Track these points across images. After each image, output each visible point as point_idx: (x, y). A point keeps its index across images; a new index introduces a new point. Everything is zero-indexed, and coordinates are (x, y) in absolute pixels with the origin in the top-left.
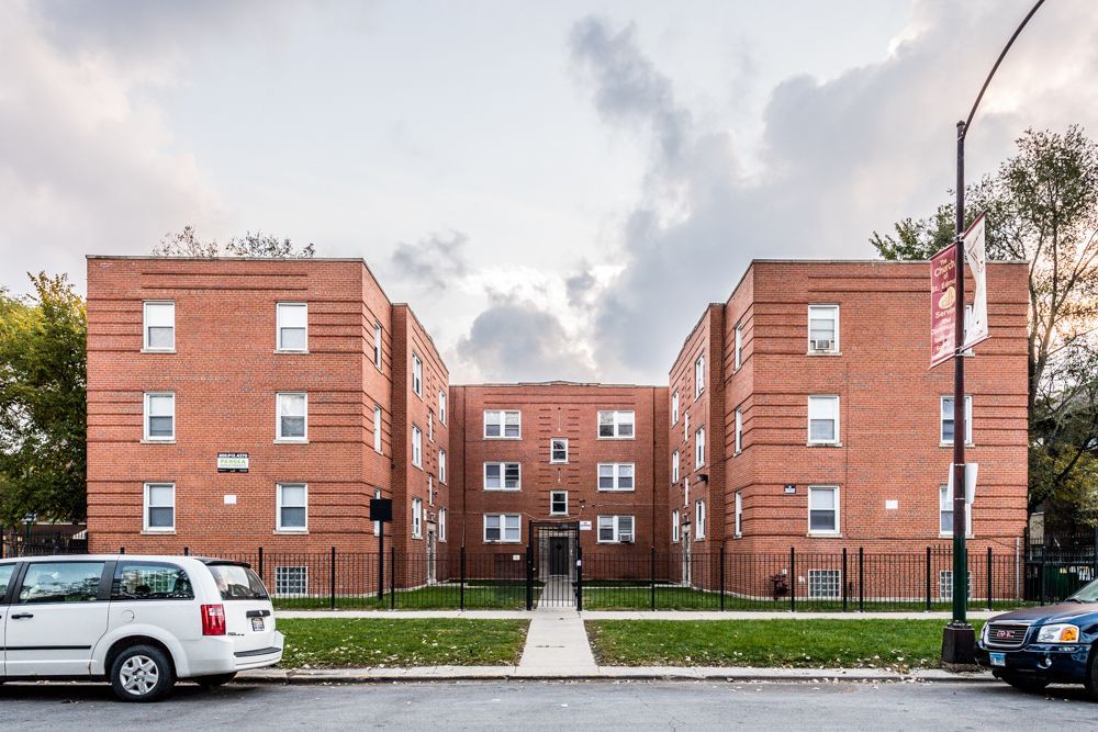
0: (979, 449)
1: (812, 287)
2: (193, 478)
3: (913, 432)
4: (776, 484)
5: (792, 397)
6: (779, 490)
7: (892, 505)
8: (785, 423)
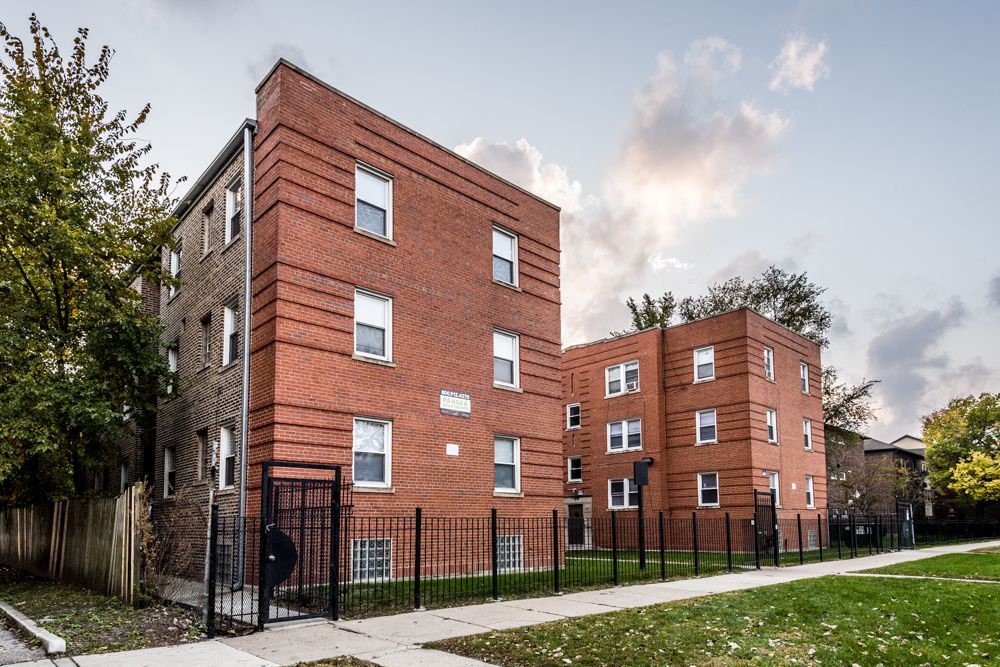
0: (814, 454)
2: (413, 416)
3: (797, 439)
5: (762, 408)
7: (794, 487)
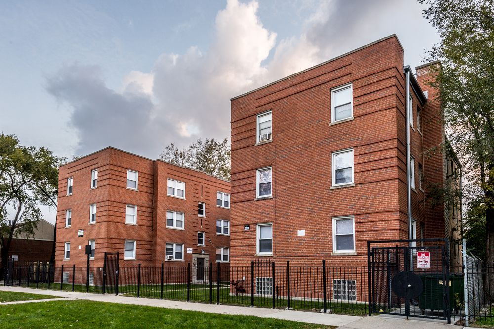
0: (359, 187)
1: (258, 104)
2: (73, 240)
3: (313, 182)
4: (240, 225)
5: (248, 172)
6: (241, 229)
7: (301, 233)
8: (245, 188)
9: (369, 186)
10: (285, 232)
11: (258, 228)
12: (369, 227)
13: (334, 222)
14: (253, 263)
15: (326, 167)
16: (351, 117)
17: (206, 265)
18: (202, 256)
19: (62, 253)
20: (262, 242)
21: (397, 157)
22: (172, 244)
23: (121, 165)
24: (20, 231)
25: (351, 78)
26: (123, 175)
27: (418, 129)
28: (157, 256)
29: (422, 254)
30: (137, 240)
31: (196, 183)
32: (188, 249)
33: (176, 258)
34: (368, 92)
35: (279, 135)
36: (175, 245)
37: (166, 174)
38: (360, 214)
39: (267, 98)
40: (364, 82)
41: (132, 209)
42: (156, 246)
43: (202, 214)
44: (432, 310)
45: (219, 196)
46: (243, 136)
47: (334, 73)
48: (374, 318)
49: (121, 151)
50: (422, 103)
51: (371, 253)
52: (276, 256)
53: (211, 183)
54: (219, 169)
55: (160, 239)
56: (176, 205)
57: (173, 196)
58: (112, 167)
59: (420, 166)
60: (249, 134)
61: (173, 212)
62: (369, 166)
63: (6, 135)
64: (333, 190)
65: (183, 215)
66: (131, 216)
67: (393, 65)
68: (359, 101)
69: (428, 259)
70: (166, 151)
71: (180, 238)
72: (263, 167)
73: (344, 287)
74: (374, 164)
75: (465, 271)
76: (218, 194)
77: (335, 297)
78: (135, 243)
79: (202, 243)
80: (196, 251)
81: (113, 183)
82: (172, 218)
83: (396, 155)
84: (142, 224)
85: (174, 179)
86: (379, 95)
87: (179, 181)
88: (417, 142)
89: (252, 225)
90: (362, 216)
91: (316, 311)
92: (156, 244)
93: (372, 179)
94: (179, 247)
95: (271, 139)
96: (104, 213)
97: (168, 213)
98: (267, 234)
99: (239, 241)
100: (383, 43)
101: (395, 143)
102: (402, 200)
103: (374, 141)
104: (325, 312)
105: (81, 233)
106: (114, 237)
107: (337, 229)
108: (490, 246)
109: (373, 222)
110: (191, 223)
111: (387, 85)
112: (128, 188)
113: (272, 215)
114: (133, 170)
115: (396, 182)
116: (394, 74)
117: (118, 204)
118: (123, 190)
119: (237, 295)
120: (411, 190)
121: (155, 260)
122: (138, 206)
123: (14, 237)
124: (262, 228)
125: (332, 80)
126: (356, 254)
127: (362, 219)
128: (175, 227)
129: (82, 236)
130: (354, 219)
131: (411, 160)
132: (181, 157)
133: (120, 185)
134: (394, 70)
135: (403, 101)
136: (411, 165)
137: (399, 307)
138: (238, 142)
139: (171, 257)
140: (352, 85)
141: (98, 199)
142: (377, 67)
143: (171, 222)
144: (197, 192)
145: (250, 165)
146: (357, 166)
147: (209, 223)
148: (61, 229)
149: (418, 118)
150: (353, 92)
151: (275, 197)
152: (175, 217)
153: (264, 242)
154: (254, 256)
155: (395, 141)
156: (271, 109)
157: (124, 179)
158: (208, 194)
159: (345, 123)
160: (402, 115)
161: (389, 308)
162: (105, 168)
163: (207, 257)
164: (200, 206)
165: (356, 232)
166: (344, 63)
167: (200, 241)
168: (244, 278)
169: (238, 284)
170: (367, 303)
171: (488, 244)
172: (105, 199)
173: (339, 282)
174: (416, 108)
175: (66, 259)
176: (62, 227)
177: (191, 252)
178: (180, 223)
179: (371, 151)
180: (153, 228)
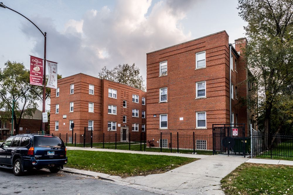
0: (208, 99)
1: (160, 57)
2: (60, 120)
3: (187, 95)
4: (151, 115)
5: (155, 90)
7: (181, 119)
8: (154, 97)
9: (213, 98)
10: (173, 118)
11: (160, 116)
12: (213, 117)
13: (197, 114)
14: (161, 133)
15: (193, 89)
16: (205, 67)
17: (127, 133)
18: (125, 128)
19: (54, 126)
20: (162, 123)
21: (225, 86)
22: (111, 122)
23: (86, 82)
24: (25, 115)
25: (205, 48)
26: (87, 87)
27: (236, 71)
28: (104, 128)
29: (235, 130)
30: (94, 120)
31: (122, 90)
32: (118, 124)
33: (113, 129)
34: (212, 56)
35: (171, 72)
36: (112, 123)
37: (108, 86)
38: (209, 111)
39: (165, 54)
40: (211, 51)
41: (91, 104)
42: (103, 123)
43: (125, 106)
44: (239, 153)
45: (133, 97)
46: (153, 72)
47: (197, 45)
48: (215, 156)
49: (86, 75)
50: (237, 58)
51: (214, 129)
52: (169, 129)
53: (129, 90)
54: (131, 81)
55: (105, 120)
56: (113, 102)
57: (111, 97)
58: (82, 83)
59: (236, 87)
60: (155, 71)
61: (111, 106)
62: (212, 90)
63: (17, 63)
64: (196, 99)
65: (116, 107)
66: (91, 108)
67: (224, 44)
68: (209, 59)
69: (237, 132)
70: (102, 71)
71: (115, 119)
72: (163, 87)
73: (201, 144)
74: (215, 88)
75: (251, 137)
76: (133, 96)
77: (197, 148)
78: (93, 122)
79: (125, 121)
80: (122, 125)
81: (83, 91)
82: (110, 109)
83: (225, 85)
84: (96, 112)
85: (111, 89)
86: (217, 57)
87: (114, 89)
88: (235, 77)
89: (157, 115)
90: (210, 112)
91: (190, 154)
92: (103, 122)
93: (214, 95)
94: (114, 124)
95: (167, 74)
96: (78, 107)
97: (109, 106)
98: (165, 119)
99: (151, 122)
100: (219, 34)
101: (224, 80)
102: (227, 105)
103: (215, 78)
104: (194, 154)
105: (65, 116)
106: (83, 119)
107: (198, 117)
108: (266, 125)
109: (215, 114)
110: (120, 111)
111: (221, 53)
112: (90, 94)
113: (167, 110)
114: (92, 84)
115: (225, 97)
116: (225, 49)
117: (85, 102)
118: (87, 95)
119: (150, 147)
120: (232, 99)
121: (103, 130)
122: (94, 103)
123: (22, 118)
124: (162, 116)
125: (196, 49)
126: (207, 129)
127: (209, 113)
128: (112, 113)
129: (65, 118)
130: (206, 113)
131: (232, 85)
132: (110, 74)
133: (86, 92)
134: (225, 47)
135: (228, 60)
136: (232, 88)
137: (225, 152)
138: (150, 75)
139: (111, 129)
140: (205, 51)
141: (74, 99)
142: (217, 45)
143: (110, 111)
144: (122, 95)
145: (156, 86)
146: (208, 89)
147: (128, 111)
148: (53, 115)
149: (236, 65)
150: (206, 55)
151: (169, 102)
152: (112, 108)
153: (163, 123)
154: (158, 129)
155: (224, 79)
156: (167, 60)
157: (87, 89)
158: (128, 96)
159: (202, 69)
160: (228, 66)
161: (221, 152)
162: (78, 84)
163: (127, 129)
164: (124, 102)
165: (207, 119)
166: (202, 41)
167: (124, 121)
168: (153, 139)
169: (151, 143)
170: (212, 150)
171: (265, 124)
172: (79, 100)
173: (199, 141)
174: (234, 61)
175: (56, 130)
176: (54, 113)
177: (120, 126)
178: (114, 111)
179: (214, 83)
180: (101, 114)
